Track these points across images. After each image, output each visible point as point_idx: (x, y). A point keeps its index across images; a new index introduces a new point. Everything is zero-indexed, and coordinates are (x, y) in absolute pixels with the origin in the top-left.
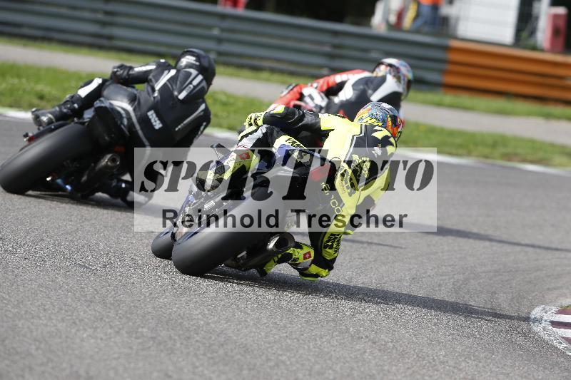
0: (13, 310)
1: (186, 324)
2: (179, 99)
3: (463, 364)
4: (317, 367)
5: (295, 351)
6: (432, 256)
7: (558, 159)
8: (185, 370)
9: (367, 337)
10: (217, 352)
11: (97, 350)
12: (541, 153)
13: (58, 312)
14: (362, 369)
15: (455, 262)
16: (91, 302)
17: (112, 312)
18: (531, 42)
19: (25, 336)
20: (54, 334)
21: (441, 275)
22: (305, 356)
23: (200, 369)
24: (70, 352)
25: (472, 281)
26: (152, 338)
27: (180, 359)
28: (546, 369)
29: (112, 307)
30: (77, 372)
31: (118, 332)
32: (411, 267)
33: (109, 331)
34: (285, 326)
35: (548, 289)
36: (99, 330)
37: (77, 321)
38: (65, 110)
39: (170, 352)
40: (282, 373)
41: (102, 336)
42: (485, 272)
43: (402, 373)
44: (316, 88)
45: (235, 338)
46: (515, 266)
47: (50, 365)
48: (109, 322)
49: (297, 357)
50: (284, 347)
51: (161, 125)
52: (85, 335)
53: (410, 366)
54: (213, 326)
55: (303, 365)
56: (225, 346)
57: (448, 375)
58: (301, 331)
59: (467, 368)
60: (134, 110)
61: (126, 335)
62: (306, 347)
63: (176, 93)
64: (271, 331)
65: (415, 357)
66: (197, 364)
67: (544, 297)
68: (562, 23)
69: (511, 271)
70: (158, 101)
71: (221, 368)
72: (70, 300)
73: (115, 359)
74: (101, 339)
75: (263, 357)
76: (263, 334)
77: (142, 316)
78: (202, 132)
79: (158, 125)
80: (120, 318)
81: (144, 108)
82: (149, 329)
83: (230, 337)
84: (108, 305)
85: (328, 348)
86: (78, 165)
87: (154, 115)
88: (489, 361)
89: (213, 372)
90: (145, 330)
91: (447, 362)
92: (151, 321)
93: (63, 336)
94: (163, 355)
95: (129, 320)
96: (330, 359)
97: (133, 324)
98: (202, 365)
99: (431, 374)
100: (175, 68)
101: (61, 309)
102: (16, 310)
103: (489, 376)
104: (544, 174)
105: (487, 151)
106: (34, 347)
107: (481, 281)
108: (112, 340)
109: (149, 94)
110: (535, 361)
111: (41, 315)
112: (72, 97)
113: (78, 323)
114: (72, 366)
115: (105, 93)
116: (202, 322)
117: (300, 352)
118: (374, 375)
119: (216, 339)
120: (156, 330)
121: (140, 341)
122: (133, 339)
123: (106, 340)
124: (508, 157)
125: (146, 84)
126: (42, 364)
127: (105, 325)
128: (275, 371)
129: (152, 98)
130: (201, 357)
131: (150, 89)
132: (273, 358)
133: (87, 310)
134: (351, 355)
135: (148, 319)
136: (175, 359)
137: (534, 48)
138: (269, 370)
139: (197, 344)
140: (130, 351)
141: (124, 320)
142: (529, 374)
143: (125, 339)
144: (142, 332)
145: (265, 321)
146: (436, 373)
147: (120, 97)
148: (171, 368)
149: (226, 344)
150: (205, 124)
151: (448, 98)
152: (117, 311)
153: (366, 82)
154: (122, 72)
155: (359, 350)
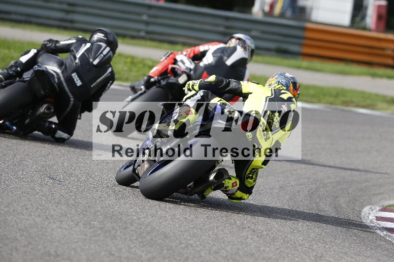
0: (4, 209)
1: (124, 218)
2: (93, 64)
3: (315, 246)
4: (214, 248)
5: (199, 237)
6: (294, 172)
7: (381, 105)
8: (124, 250)
9: (249, 227)
10: (145, 238)
11: (62, 236)
12: (369, 101)
13: (36, 210)
14: (246, 250)
15: (309, 176)
16: (58, 203)
17: (73, 210)
18: (362, 24)
19: (12, 227)
20: (33, 226)
21: (300, 185)
22: (206, 241)
23: (134, 249)
24: (44, 238)
25: (322, 189)
26: (100, 228)
27: (120, 243)
28: (373, 249)
29: (73, 207)
30: (49, 251)
31: (77, 224)
32: (280, 179)
33: (71, 223)
34: (192, 220)
35: (374, 194)
36: (64, 223)
37: (49, 217)
38: (11, 72)
39: (113, 238)
40: (191, 252)
41: (67, 227)
42: (330, 183)
43: (273, 252)
44: (185, 55)
45: (158, 228)
46: (351, 178)
47: (30, 247)
48: (71, 217)
49: (201, 241)
50: (192, 235)
51: (81, 83)
52: (54, 226)
53: (278, 247)
54: (143, 220)
55: (204, 247)
56: (151, 234)
57: (305, 253)
58: (203, 223)
59: (318, 249)
60: (62, 72)
61: (82, 226)
62: (207, 234)
63: (91, 60)
64: (183, 223)
65: (282, 241)
66: (132, 246)
67: (370, 199)
68: (384, 11)
69: (348, 182)
70: (78, 66)
71: (148, 249)
72: (44, 202)
73: (75, 242)
74: (66, 229)
75: (177, 242)
76: (177, 225)
77: (93, 213)
78: (109, 88)
79: (79, 83)
80: (79, 214)
81: (69, 71)
82: (98, 222)
83: (155, 227)
84: (70, 206)
85: (222, 235)
86: (21, 112)
87: (76, 76)
88: (333, 244)
89: (143, 252)
90: (95, 223)
91: (304, 245)
92: (100, 216)
93: (39, 227)
94: (108, 240)
95: (85, 215)
96: (223, 243)
97: (88, 218)
98: (135, 246)
99: (293, 253)
100: (89, 42)
101: (38, 208)
102: (7, 209)
103: (333, 254)
104: (371, 115)
105: (332, 99)
106: (19, 234)
107: (328, 189)
108: (73, 229)
109: (72, 61)
110: (365, 243)
111: (24, 212)
112: (16, 63)
113: (49, 218)
114: (45, 248)
115: (40, 60)
116: (135, 218)
117: (203, 238)
118: (254, 254)
119: (145, 229)
120: (103, 223)
121: (92, 230)
122: (87, 229)
123: (69, 230)
124: (346, 103)
125: (69, 54)
126: (25, 246)
127: (68, 219)
128: (185, 251)
129: (75, 64)
130: (135, 241)
131: (72, 57)
132: (184, 242)
133: (56, 209)
134: (238, 240)
135: (98, 215)
136: (116, 243)
137: (365, 29)
138: (181, 250)
139: (132, 232)
140: (85, 237)
141: (81, 216)
142: (361, 253)
143: (82, 229)
144: (93, 224)
145: (179, 217)
146: (296, 252)
147: (51, 63)
148: (114, 249)
149: (152, 233)
150: (111, 82)
151: (305, 63)
152: (77, 210)
153: (222, 50)
154: (51, 44)
155: (243, 236)
